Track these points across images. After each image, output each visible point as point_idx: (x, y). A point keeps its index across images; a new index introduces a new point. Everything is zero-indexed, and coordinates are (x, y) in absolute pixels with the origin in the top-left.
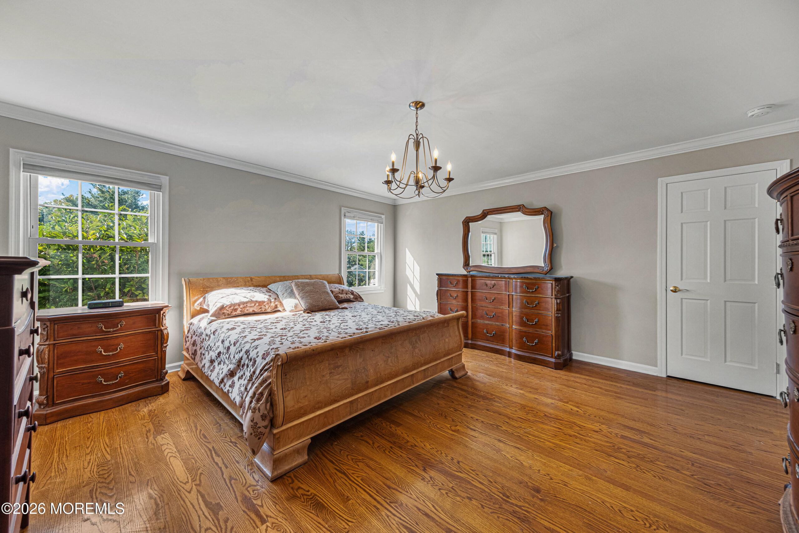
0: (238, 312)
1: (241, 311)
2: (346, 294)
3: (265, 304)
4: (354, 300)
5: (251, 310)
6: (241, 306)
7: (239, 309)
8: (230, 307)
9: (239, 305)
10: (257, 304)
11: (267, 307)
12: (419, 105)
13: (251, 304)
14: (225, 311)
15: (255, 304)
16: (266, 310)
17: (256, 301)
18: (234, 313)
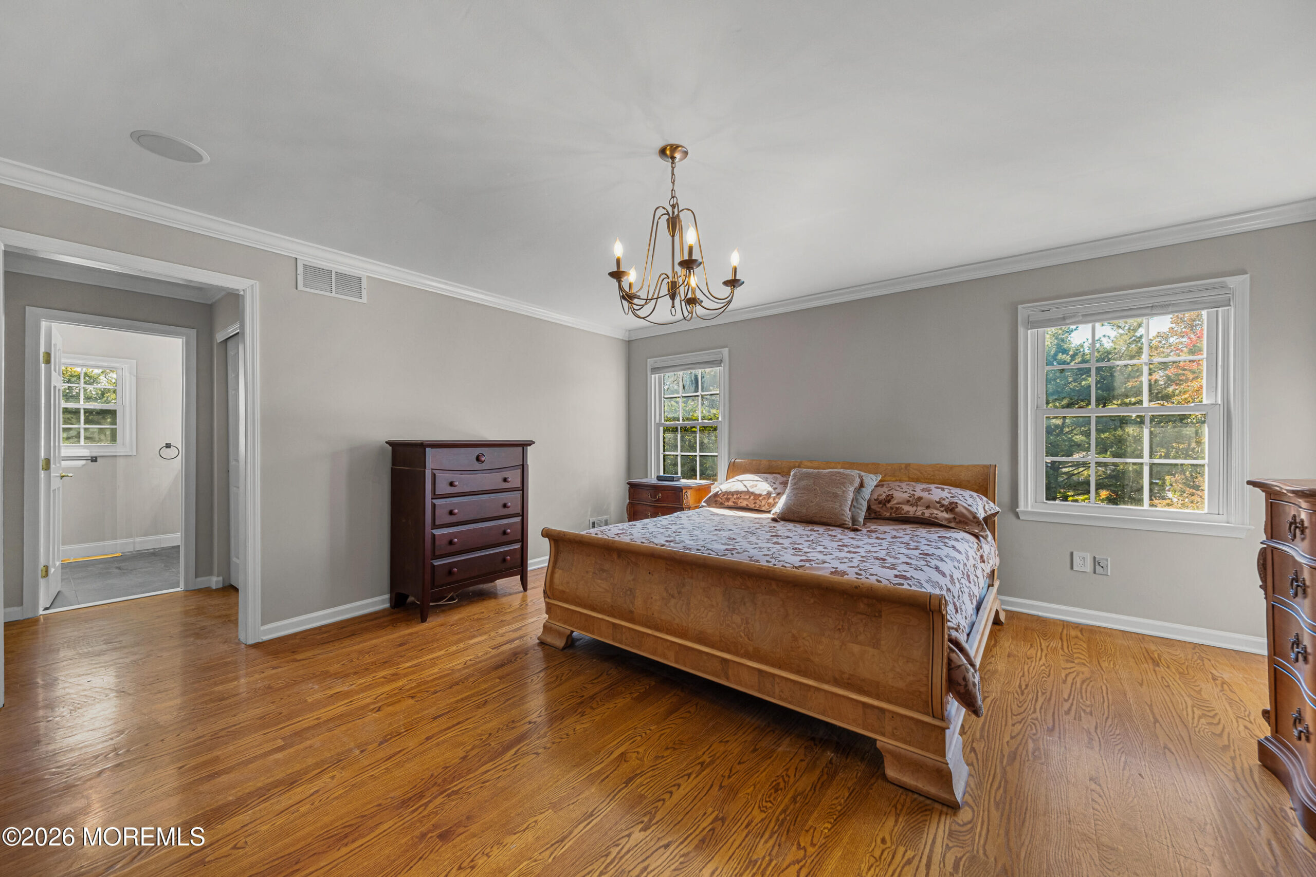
0: (730, 503)
1: (734, 502)
2: (928, 507)
3: (761, 498)
4: (952, 525)
5: (744, 504)
6: (735, 497)
7: (732, 500)
8: (724, 495)
9: (733, 495)
10: (752, 497)
11: (763, 503)
12: (668, 152)
13: (745, 495)
14: (718, 499)
15: (750, 497)
16: (760, 506)
17: (752, 493)
18: (726, 504)
